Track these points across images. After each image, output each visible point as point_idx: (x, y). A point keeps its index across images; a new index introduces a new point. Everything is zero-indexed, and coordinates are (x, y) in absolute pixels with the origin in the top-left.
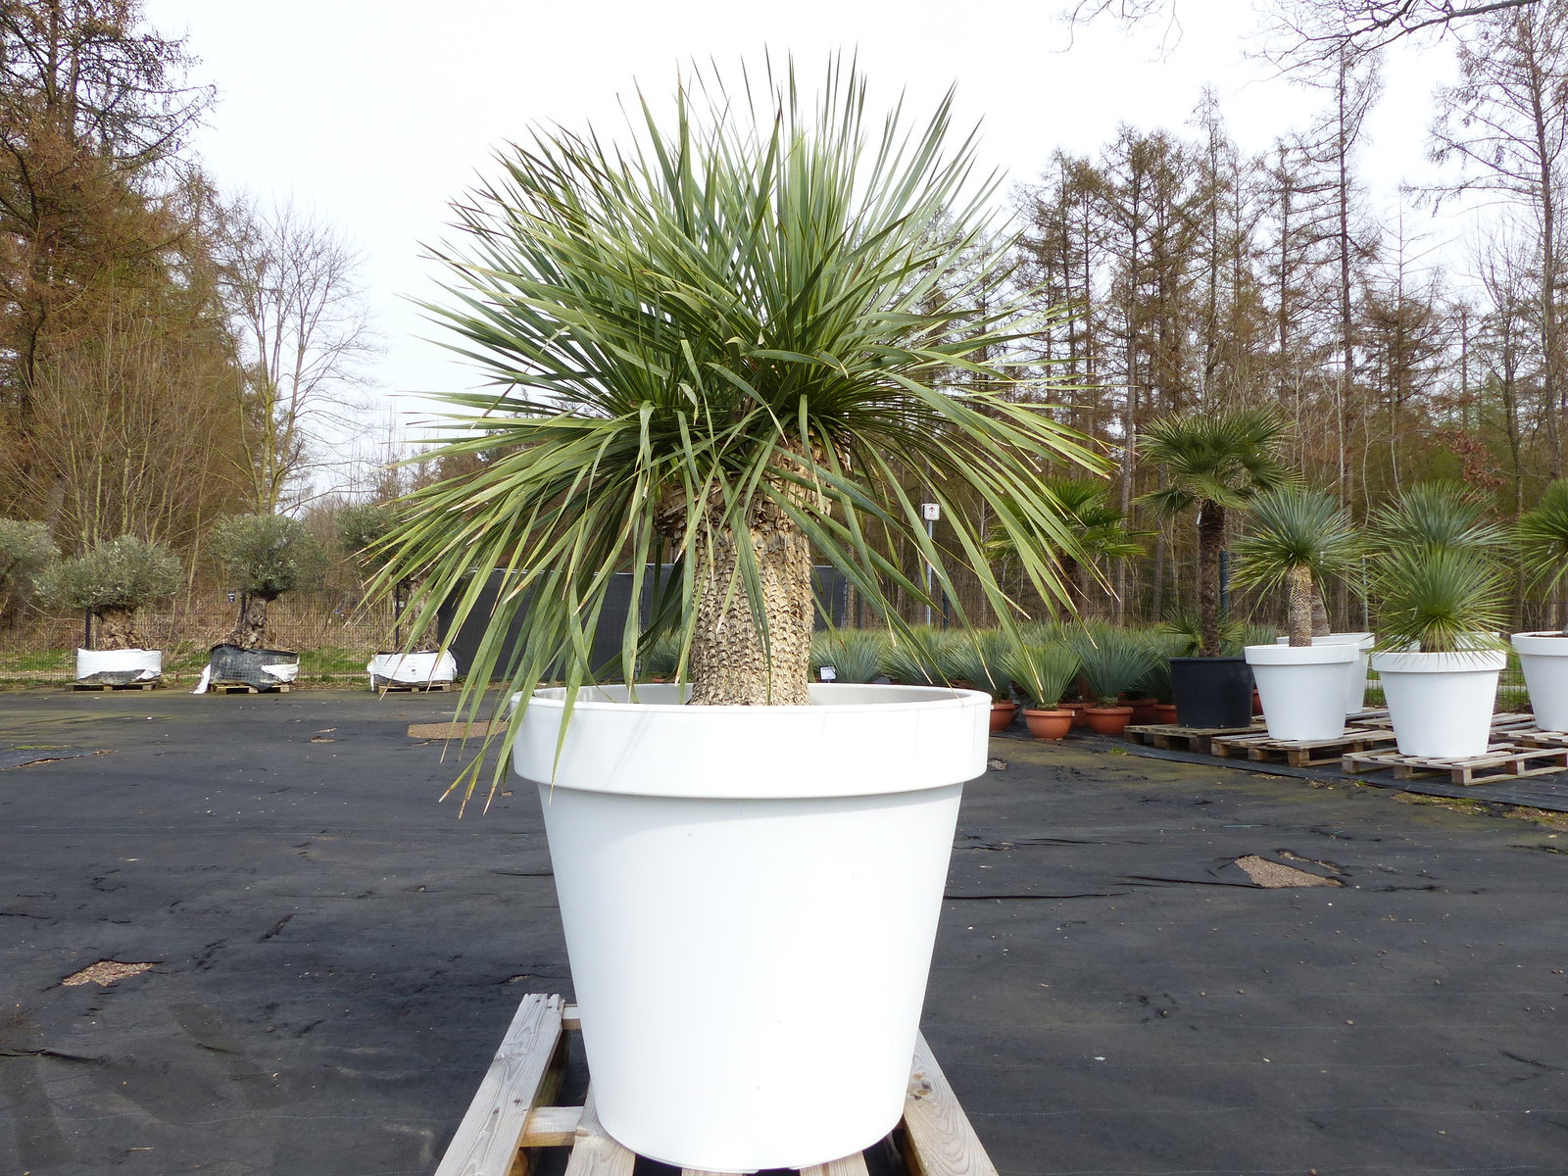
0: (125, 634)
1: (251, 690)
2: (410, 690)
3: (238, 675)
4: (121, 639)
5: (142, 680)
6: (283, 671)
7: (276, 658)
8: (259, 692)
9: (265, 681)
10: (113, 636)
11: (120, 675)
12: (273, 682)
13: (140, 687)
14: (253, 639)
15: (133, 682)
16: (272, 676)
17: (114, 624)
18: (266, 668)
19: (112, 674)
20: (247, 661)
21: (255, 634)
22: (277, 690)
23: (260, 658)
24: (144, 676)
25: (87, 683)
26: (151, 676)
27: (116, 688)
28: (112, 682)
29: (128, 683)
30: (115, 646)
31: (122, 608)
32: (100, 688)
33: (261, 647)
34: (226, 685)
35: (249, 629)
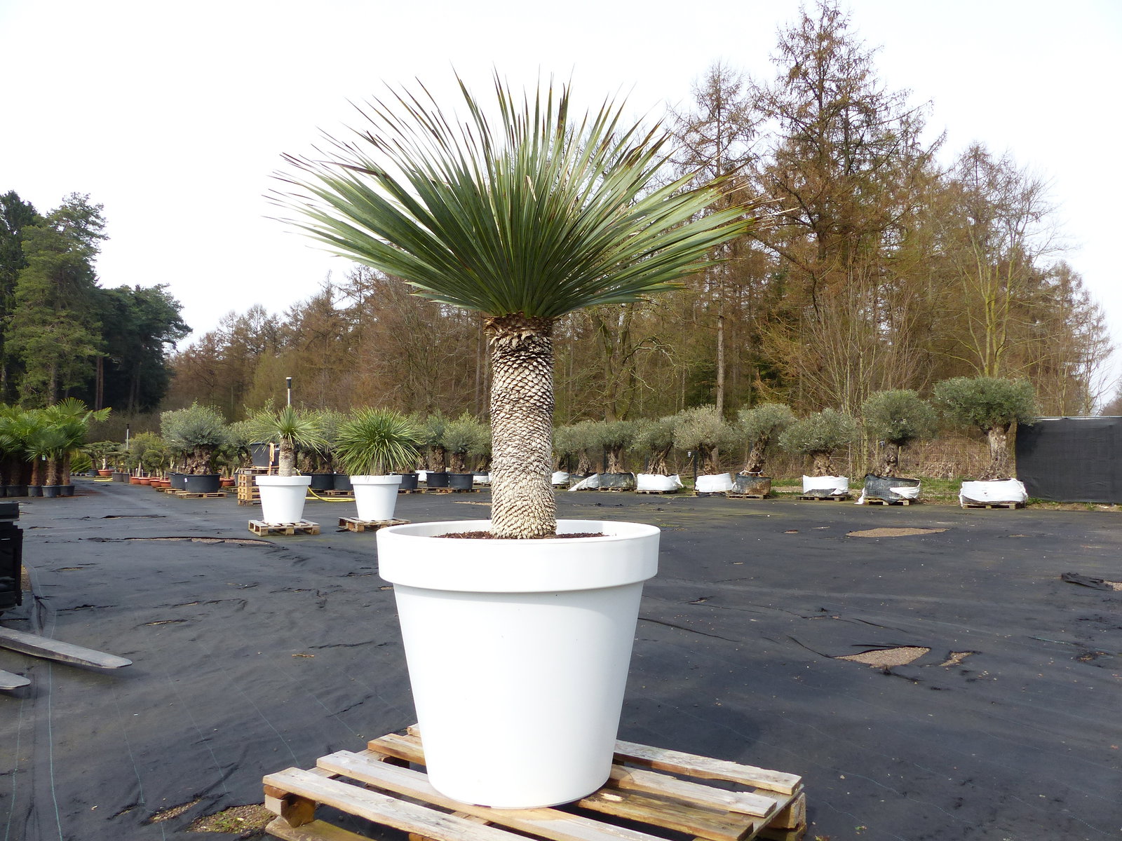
0: (826, 467)
1: (884, 503)
2: (985, 507)
3: (876, 493)
4: (823, 470)
5: (834, 495)
6: (905, 492)
7: (900, 483)
8: (890, 505)
9: (893, 498)
10: (819, 468)
11: (822, 491)
12: (898, 498)
13: (833, 499)
14: (887, 470)
15: (829, 496)
16: (897, 495)
17: (820, 461)
18: (893, 490)
19: (818, 491)
20: (881, 484)
21: (888, 468)
22: (901, 504)
23: (889, 483)
24: (836, 492)
25: (807, 496)
26: (840, 493)
27: (821, 499)
28: (818, 496)
29: (827, 497)
30: (820, 474)
31: (823, 452)
32: (813, 499)
33: (893, 476)
34: (869, 499)
35: (886, 464)
